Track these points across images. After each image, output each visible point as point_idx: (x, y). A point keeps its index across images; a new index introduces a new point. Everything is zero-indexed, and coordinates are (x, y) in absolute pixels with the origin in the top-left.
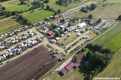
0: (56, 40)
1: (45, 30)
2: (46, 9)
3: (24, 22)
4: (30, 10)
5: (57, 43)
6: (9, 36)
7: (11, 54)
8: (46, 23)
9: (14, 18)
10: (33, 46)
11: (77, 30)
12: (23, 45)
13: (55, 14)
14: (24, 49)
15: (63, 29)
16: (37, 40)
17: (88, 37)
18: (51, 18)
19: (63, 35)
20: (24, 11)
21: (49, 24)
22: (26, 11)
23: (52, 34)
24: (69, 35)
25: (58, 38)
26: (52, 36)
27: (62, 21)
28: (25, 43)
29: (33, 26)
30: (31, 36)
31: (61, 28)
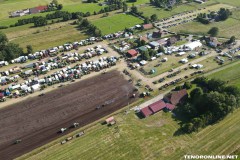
0: (141, 65)
1: (123, 46)
2: (130, 13)
3: (91, 31)
4: (102, 12)
5: (141, 70)
6: (65, 50)
7: (66, 75)
8: (127, 35)
9: (75, 23)
10: (101, 68)
11: (181, 54)
12: (85, 65)
13: (146, 23)
14: (85, 71)
15: (156, 49)
16: (108, 60)
17: (201, 66)
18: (137, 28)
19: (154, 58)
20: (92, 13)
21: (132, 37)
22: (95, 14)
23: (136, 55)
24: (166, 58)
25: (144, 62)
26: (135, 58)
27: (157, 36)
28: (88, 63)
29: (105, 38)
30: (98, 54)
31: (153, 47)
